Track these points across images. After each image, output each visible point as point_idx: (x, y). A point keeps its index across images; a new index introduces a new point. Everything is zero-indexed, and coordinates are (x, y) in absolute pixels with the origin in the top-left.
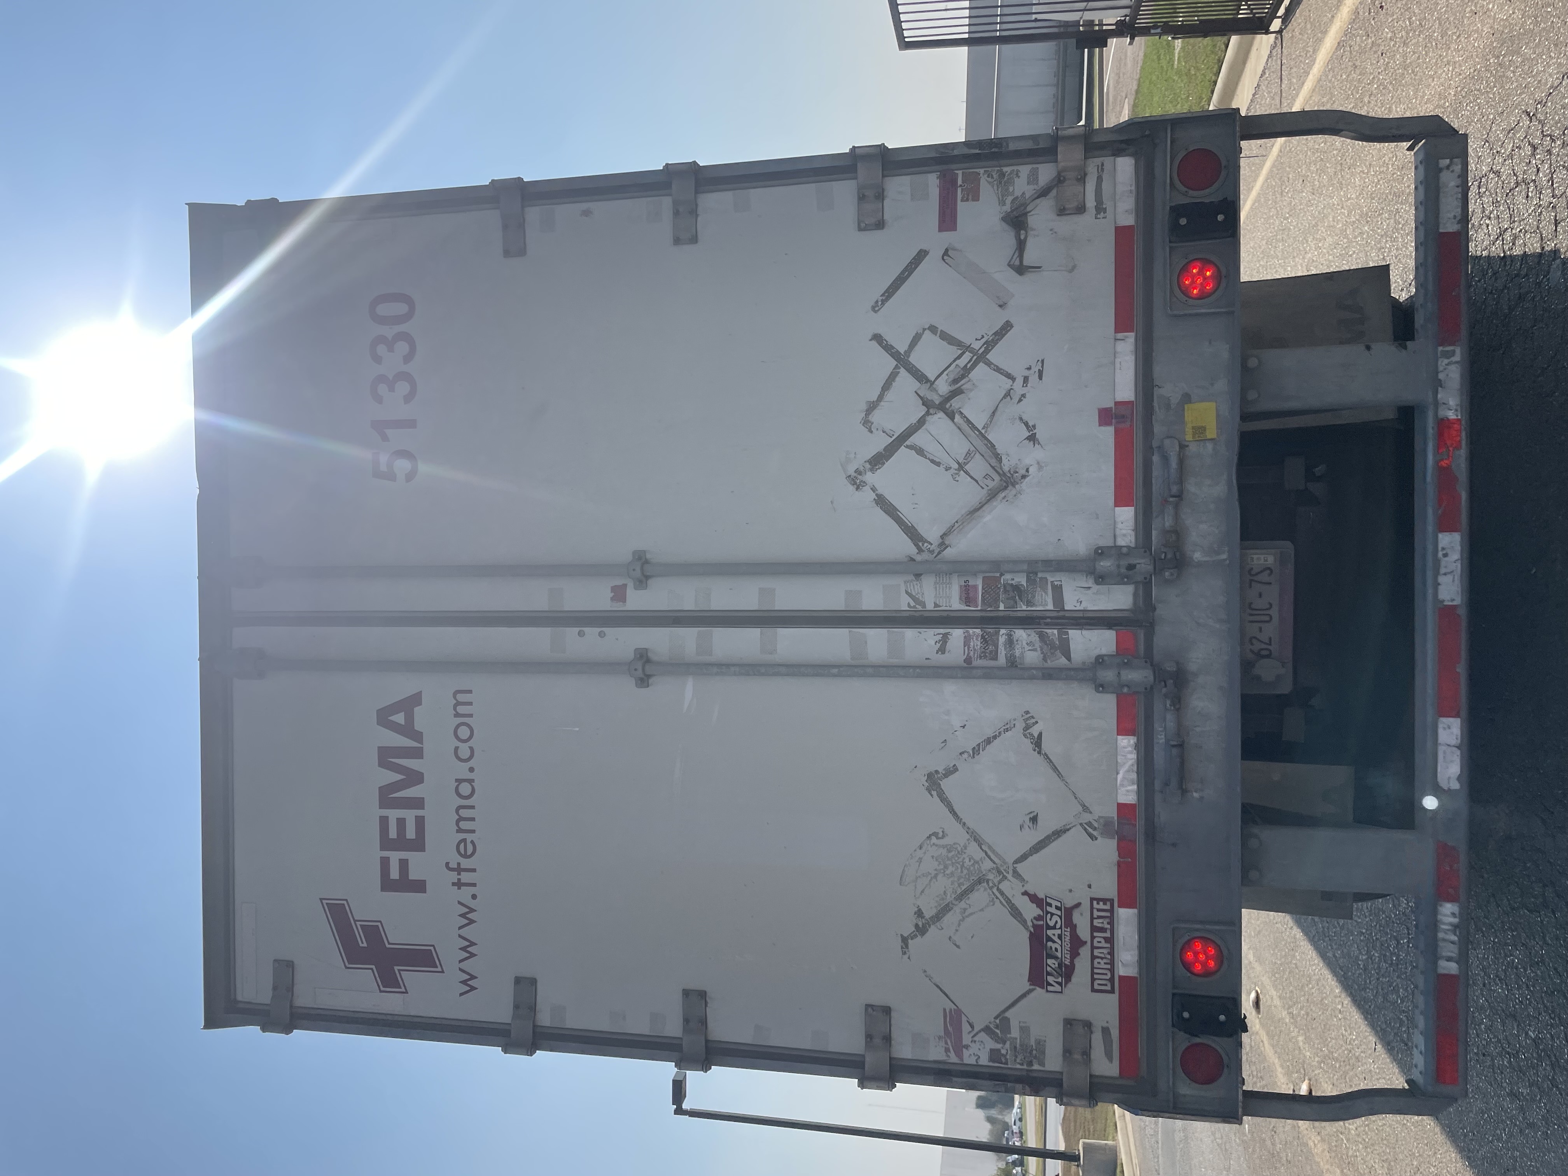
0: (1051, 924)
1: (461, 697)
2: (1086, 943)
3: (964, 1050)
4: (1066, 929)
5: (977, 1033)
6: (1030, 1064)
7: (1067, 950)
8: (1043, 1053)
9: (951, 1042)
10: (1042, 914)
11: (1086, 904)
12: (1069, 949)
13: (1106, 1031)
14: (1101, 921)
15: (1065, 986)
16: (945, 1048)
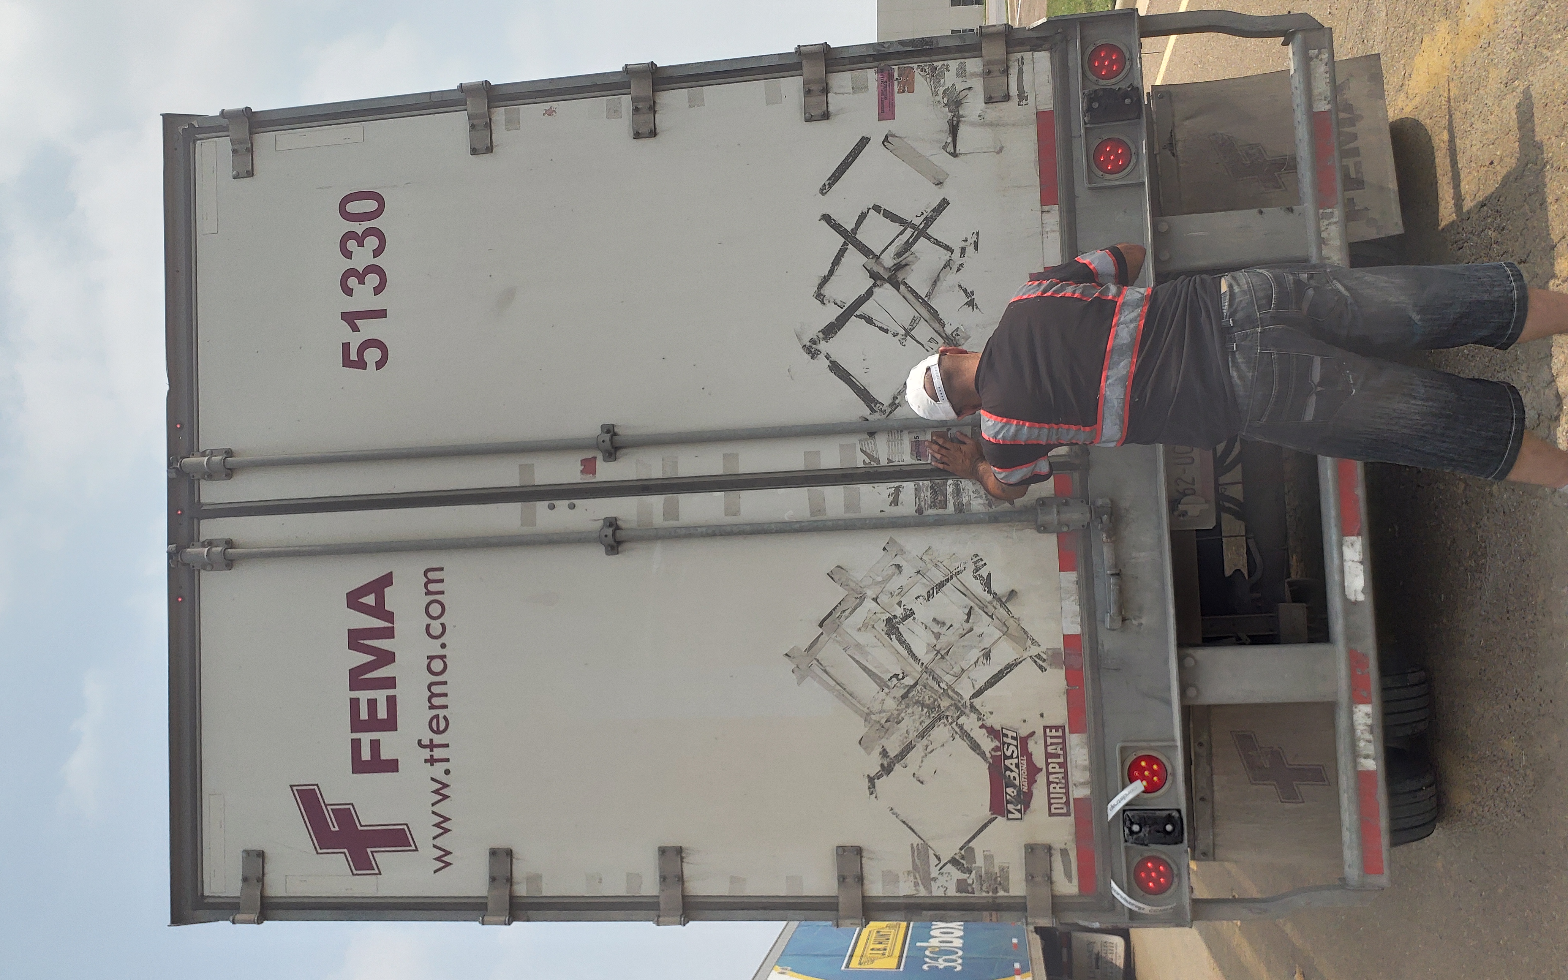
0: (1009, 753)
1: (432, 575)
2: (1041, 769)
3: (933, 883)
4: (1022, 758)
5: (944, 865)
6: (996, 891)
7: (1024, 778)
8: (1007, 879)
9: (920, 877)
10: (999, 745)
11: (1040, 732)
12: (1026, 777)
13: (1064, 852)
14: (1054, 747)
15: (1024, 814)
16: (915, 882)
